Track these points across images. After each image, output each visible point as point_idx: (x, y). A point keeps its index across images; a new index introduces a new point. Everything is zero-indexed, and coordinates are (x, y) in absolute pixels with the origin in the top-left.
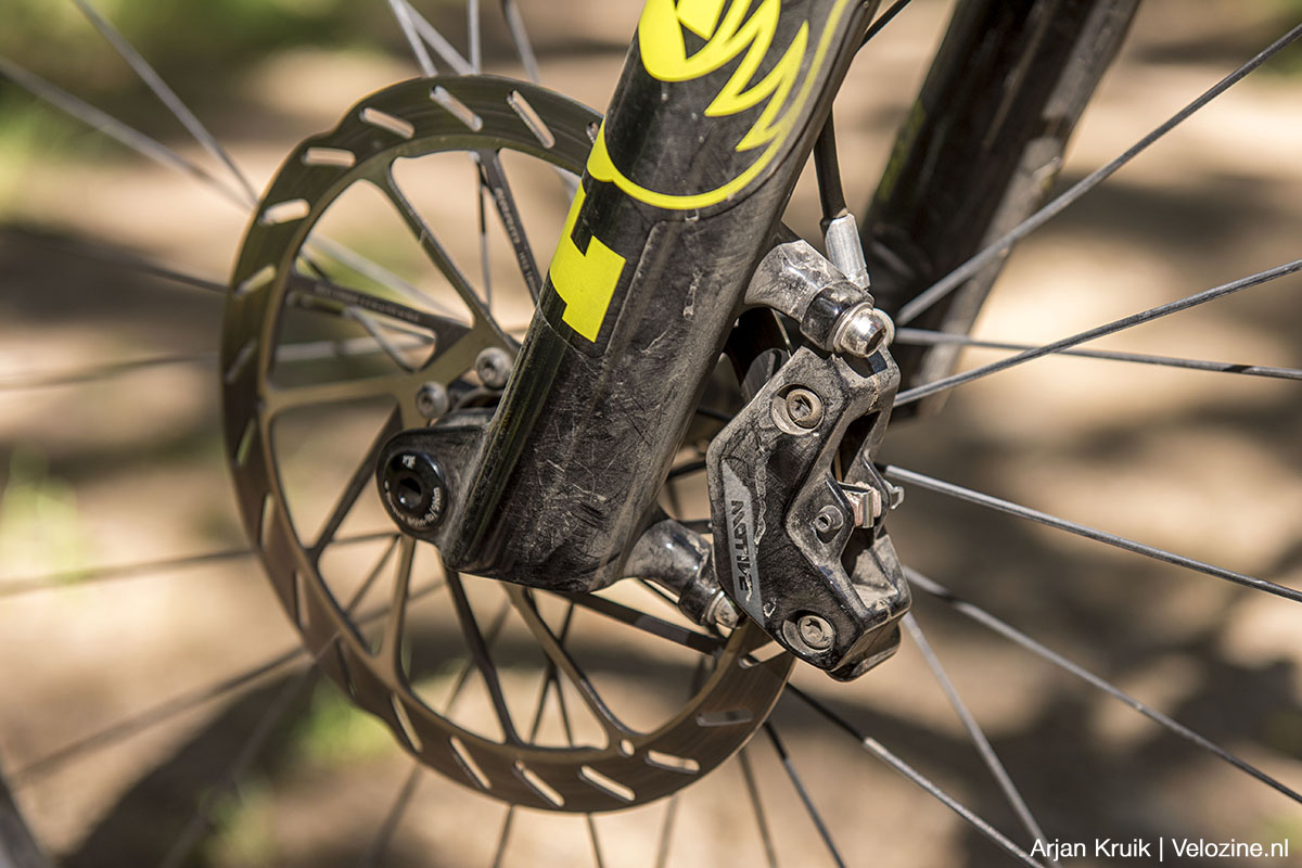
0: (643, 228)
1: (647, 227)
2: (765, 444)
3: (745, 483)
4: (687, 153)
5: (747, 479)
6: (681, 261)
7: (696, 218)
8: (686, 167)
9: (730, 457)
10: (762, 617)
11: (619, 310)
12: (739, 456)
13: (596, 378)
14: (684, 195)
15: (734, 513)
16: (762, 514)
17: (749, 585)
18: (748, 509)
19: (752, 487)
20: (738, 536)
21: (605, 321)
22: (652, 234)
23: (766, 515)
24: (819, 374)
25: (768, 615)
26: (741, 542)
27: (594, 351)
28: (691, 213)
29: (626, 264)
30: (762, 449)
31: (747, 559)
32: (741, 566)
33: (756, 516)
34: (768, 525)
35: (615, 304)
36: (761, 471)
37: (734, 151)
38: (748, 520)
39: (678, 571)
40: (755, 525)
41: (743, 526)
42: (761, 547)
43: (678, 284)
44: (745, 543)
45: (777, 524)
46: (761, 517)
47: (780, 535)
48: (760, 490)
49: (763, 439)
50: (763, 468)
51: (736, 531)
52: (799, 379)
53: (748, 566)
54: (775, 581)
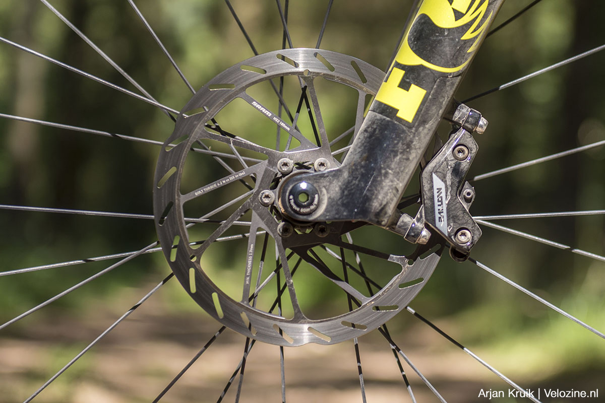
0: (434, 79)
1: (436, 79)
2: (450, 165)
3: (442, 180)
4: (453, 53)
5: (443, 179)
6: (444, 92)
7: (451, 76)
8: (452, 57)
9: (436, 172)
10: (447, 232)
11: (422, 110)
12: (440, 171)
13: (410, 136)
14: (450, 68)
15: (438, 192)
16: (449, 191)
17: (442, 220)
18: (443, 190)
19: (445, 182)
20: (439, 201)
21: (416, 114)
22: (437, 82)
23: (451, 191)
24: (468, 140)
25: (449, 231)
26: (440, 203)
27: (410, 126)
28: (450, 74)
29: (427, 93)
30: (449, 167)
31: (442, 210)
32: (440, 213)
33: (447, 193)
34: (451, 195)
35: (421, 108)
36: (449, 176)
37: (466, 53)
38: (443, 195)
39: (405, 222)
40: (446, 196)
41: (441, 197)
42: (448, 204)
43: (441, 100)
44: (442, 204)
45: (455, 195)
46: (449, 193)
47: (456, 199)
48: (449, 183)
49: (450, 164)
50: (450, 174)
51: (438, 199)
52: (461, 142)
53: (443, 212)
54: (453, 217)
